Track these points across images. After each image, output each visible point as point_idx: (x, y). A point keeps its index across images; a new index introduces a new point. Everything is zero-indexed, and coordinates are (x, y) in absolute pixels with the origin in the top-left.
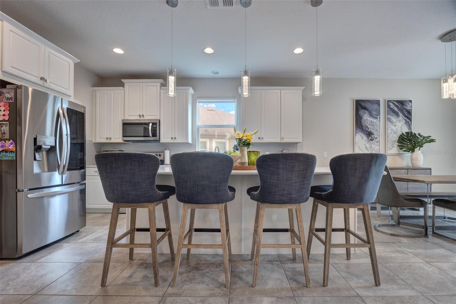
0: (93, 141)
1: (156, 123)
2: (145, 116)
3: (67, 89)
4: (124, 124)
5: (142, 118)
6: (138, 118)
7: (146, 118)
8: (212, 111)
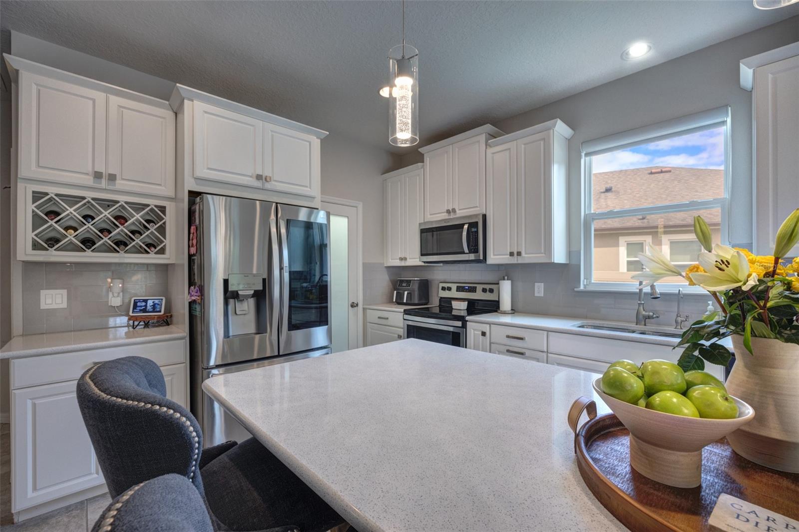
0: (384, 263)
1: (477, 223)
2: (458, 211)
3: (307, 187)
4: (423, 231)
5: (452, 216)
6: (445, 216)
7: (460, 213)
8: (662, 174)
